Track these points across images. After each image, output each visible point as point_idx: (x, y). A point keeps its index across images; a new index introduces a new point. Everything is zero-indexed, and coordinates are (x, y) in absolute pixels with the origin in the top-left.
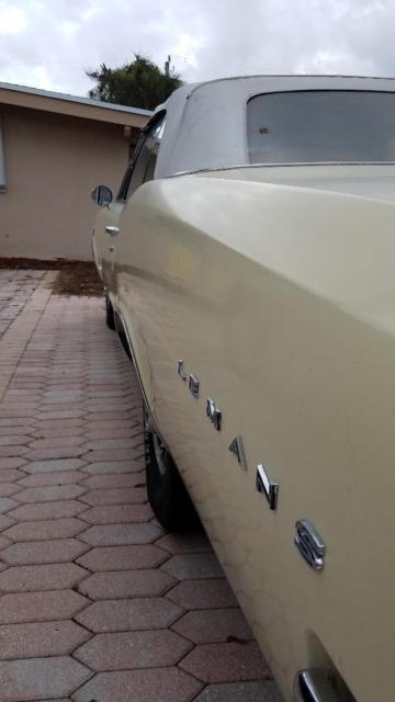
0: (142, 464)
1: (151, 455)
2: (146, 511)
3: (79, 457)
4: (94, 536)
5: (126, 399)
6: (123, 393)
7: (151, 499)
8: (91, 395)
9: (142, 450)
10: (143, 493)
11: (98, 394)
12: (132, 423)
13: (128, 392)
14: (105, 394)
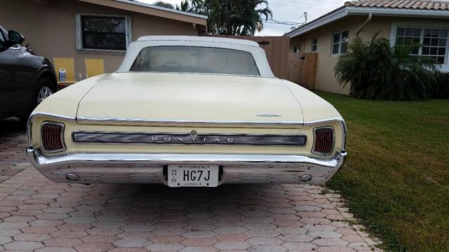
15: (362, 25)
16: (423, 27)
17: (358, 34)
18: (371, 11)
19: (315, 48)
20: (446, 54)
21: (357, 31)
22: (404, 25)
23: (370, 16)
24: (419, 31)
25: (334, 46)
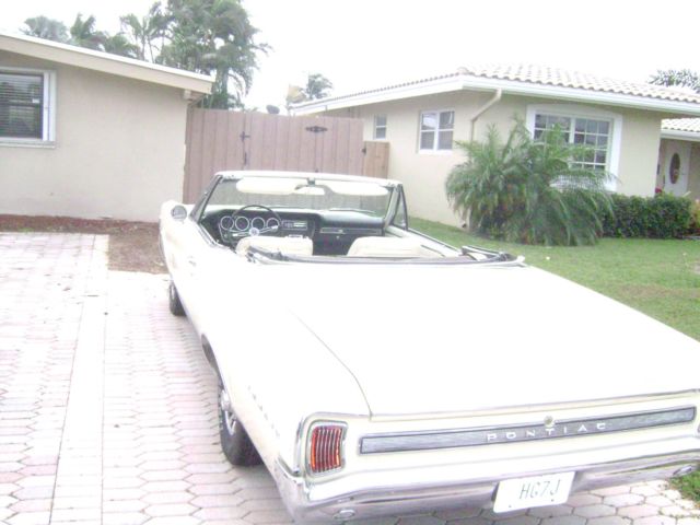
0: (217, 429)
1: (223, 424)
2: (222, 457)
3: (173, 426)
4: (191, 468)
5: (198, 385)
6: (195, 380)
7: (225, 450)
8: (170, 380)
9: (217, 421)
10: (219, 448)
11: (176, 380)
12: (204, 404)
13: (199, 378)
14: (181, 380)
15: (484, 108)
16: (576, 115)
17: (474, 120)
18: (501, 86)
19: (381, 132)
20: (607, 161)
21: (473, 116)
22: (548, 111)
23: (499, 94)
24: (568, 120)
25: (424, 134)
